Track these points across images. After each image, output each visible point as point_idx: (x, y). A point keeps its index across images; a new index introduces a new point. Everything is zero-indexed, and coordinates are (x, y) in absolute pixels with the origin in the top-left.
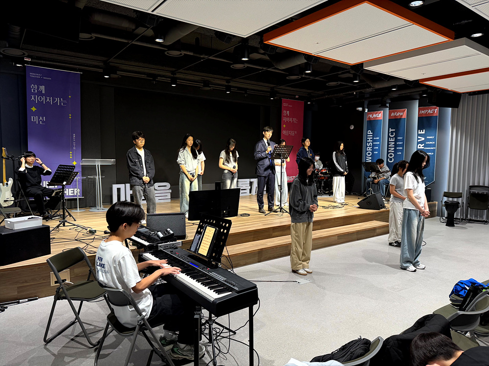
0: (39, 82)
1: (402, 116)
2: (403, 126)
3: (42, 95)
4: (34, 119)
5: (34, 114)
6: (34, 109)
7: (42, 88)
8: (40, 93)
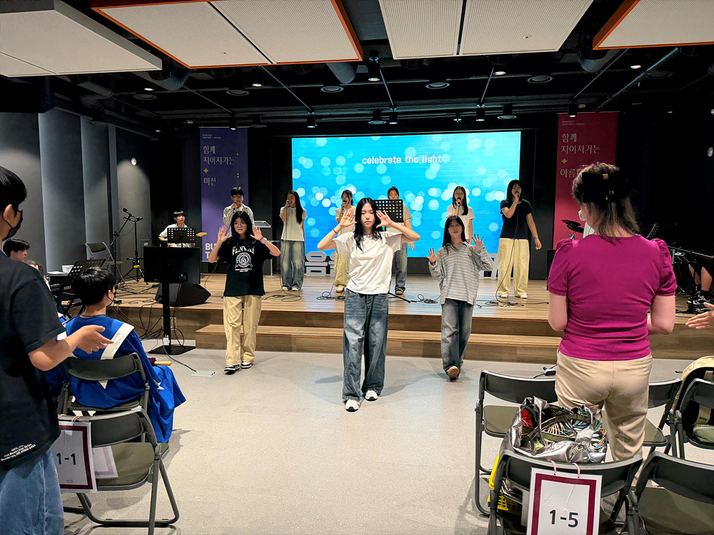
0: (210, 143)
3: (213, 155)
4: (206, 180)
5: (208, 175)
6: (206, 171)
7: (213, 148)
8: (211, 155)
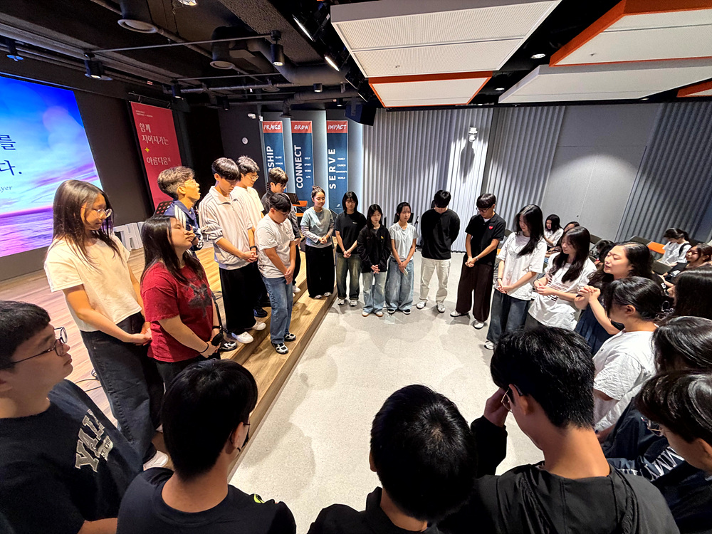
1: (307, 130)
2: (309, 142)
